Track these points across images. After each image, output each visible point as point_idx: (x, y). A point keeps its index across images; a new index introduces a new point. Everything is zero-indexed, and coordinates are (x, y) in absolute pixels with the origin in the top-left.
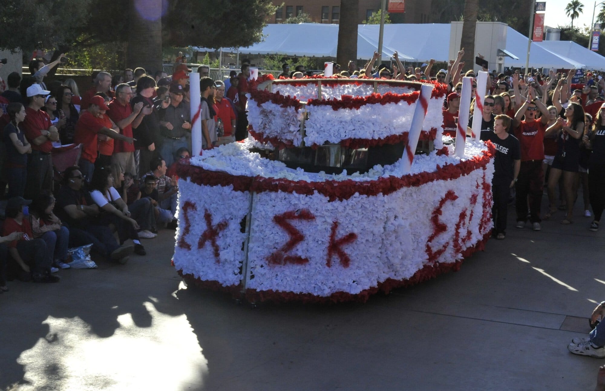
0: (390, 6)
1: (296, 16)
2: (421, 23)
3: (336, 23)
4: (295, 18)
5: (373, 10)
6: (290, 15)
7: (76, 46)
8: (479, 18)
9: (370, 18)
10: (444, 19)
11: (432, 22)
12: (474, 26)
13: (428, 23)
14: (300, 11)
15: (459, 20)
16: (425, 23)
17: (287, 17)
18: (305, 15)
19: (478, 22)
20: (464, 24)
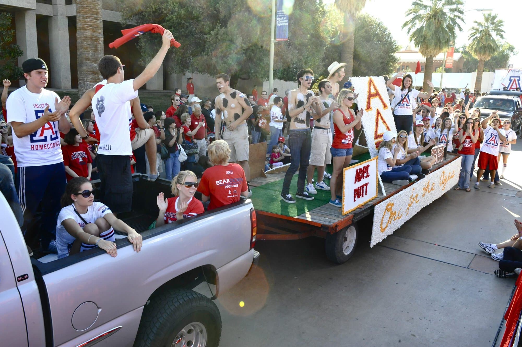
0: (446, 65)
1: (406, 70)
2: (459, 72)
3: (423, 72)
4: (405, 71)
5: (438, 67)
6: (403, 69)
7: (318, 81)
8: (484, 71)
9: (437, 71)
10: (469, 71)
11: (463, 72)
12: (481, 74)
13: (462, 72)
14: (408, 68)
15: (475, 72)
16: (460, 72)
17: (402, 70)
18: (410, 69)
19: (483, 72)
20: (478, 73)
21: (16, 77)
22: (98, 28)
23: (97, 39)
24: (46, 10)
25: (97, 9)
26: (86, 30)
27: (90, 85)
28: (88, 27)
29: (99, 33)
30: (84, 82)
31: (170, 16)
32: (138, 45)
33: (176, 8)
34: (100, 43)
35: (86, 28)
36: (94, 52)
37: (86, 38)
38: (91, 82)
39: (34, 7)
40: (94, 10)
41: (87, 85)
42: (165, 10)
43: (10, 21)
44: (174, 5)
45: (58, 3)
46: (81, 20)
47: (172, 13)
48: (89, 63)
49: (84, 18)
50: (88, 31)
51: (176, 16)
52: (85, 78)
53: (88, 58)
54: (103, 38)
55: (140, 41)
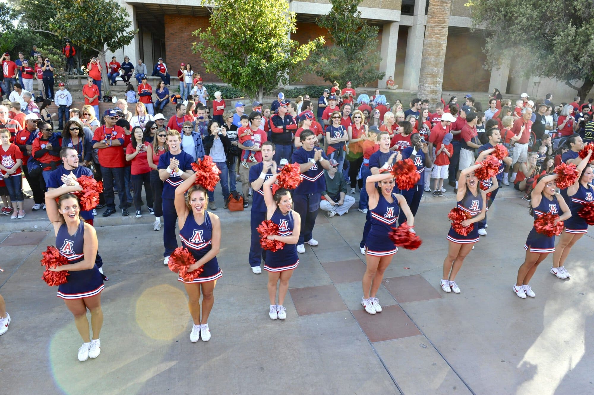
21: (374, 79)
22: (443, 35)
23: (440, 45)
24: (407, 21)
25: (444, 18)
26: (432, 37)
27: (428, 87)
28: (434, 35)
29: (444, 40)
30: (424, 84)
31: (520, 19)
32: (484, 49)
33: (529, 10)
34: (443, 49)
35: (433, 36)
36: (436, 57)
37: (431, 44)
38: (429, 84)
39: (399, 20)
40: (442, 20)
41: (426, 87)
42: (516, 12)
43: (377, 32)
44: (527, 7)
45: (419, 14)
46: (429, 29)
47: (523, 16)
48: (430, 67)
49: (432, 27)
50: (434, 39)
51: (527, 18)
52: (425, 81)
53: (431, 63)
54: (446, 45)
55: (486, 45)
